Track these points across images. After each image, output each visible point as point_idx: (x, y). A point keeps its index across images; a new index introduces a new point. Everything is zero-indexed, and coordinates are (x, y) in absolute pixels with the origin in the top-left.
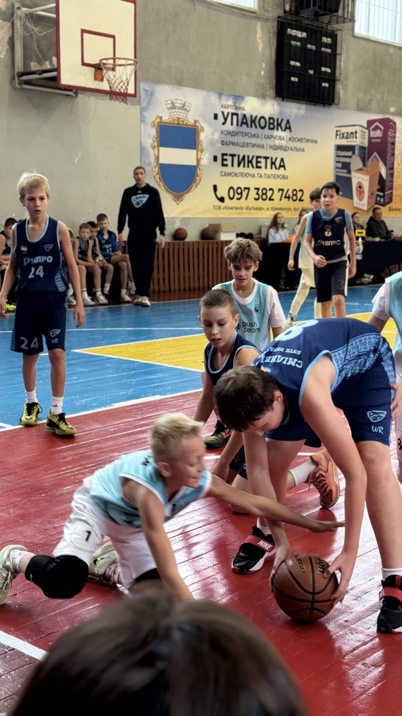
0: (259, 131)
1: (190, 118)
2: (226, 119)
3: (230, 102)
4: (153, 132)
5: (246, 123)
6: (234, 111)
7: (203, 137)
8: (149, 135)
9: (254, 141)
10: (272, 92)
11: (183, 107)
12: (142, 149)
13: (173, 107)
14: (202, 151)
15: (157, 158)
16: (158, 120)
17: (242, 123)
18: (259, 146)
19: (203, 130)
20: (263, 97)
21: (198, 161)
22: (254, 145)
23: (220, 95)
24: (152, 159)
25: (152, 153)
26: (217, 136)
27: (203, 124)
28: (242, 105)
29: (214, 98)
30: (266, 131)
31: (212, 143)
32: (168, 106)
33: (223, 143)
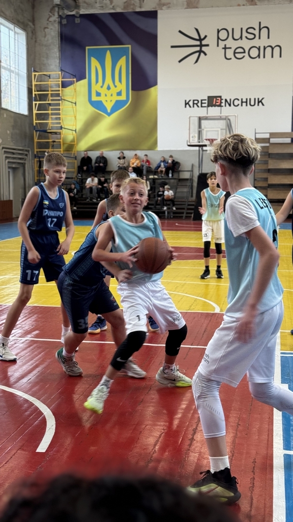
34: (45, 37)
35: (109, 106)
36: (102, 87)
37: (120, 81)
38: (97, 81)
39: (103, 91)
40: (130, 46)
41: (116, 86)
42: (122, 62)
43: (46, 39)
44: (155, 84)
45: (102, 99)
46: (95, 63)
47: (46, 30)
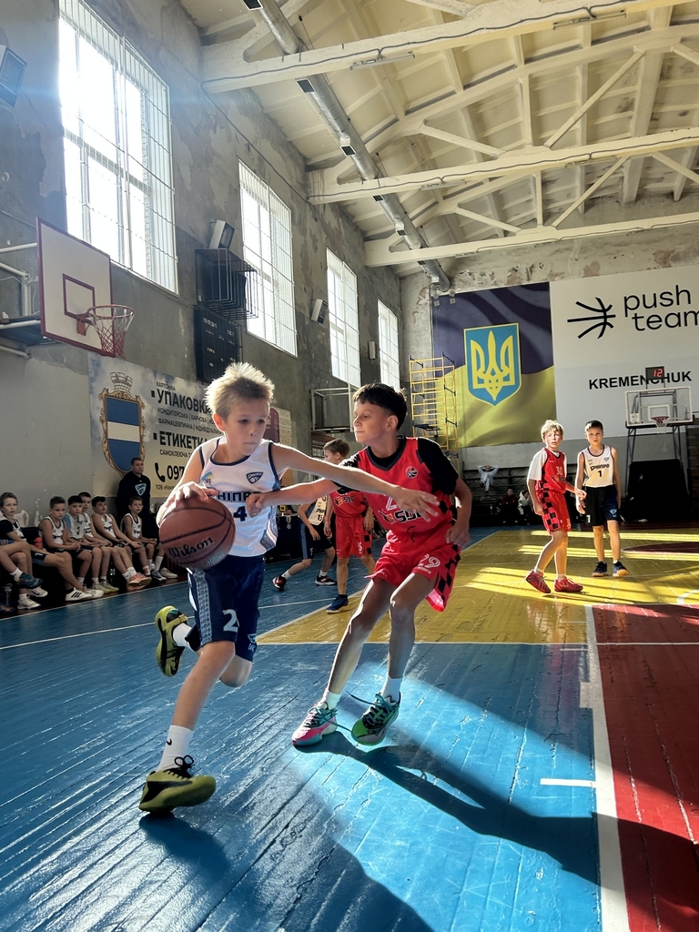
0: (186, 411)
1: (133, 392)
2: (161, 397)
3: (163, 381)
4: (101, 404)
5: (177, 403)
6: (167, 390)
7: (144, 412)
8: (98, 408)
9: (184, 421)
10: (194, 376)
11: (126, 382)
12: (92, 422)
13: (117, 381)
14: (144, 428)
15: (106, 433)
16: (105, 392)
17: (174, 403)
18: (188, 426)
19: (143, 406)
20: (188, 378)
21: (141, 438)
22: (184, 425)
23: (155, 373)
24: (102, 434)
25: (101, 427)
26: (155, 413)
27: (143, 400)
28: (173, 385)
29: (150, 376)
30: (192, 412)
31: (152, 420)
32: (113, 379)
33: (161, 421)
34: (415, 322)
35: (494, 394)
36: (484, 373)
37: (507, 364)
38: (478, 367)
39: (487, 377)
40: (517, 324)
41: (502, 371)
42: (509, 342)
43: (416, 324)
44: (551, 364)
45: (485, 386)
46: (475, 346)
47: (416, 315)
